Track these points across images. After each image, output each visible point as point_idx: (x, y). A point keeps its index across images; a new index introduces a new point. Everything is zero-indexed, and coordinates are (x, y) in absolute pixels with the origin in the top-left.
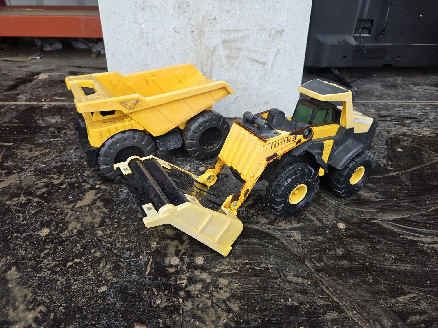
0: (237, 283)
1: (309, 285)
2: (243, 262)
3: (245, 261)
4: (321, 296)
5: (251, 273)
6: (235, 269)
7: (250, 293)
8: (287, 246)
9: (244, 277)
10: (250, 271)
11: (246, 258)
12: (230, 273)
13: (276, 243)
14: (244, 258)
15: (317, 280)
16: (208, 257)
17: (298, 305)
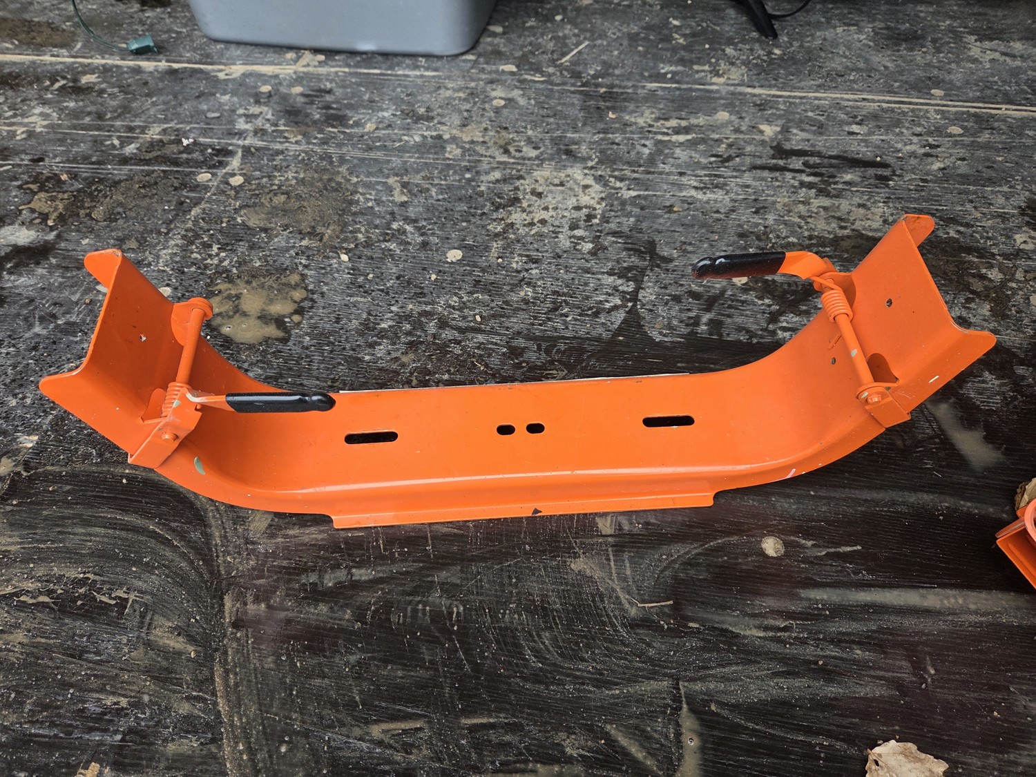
0: (29, 631)
1: (189, 660)
2: (82, 576)
3: (87, 575)
4: (194, 693)
5: (79, 608)
6: (50, 593)
7: (43, 659)
8: (216, 545)
9: (55, 618)
10: (79, 603)
11: (94, 567)
12: (31, 601)
13: (195, 535)
14: (89, 567)
15: (216, 650)
16: (9, 551)
17: (126, 709)
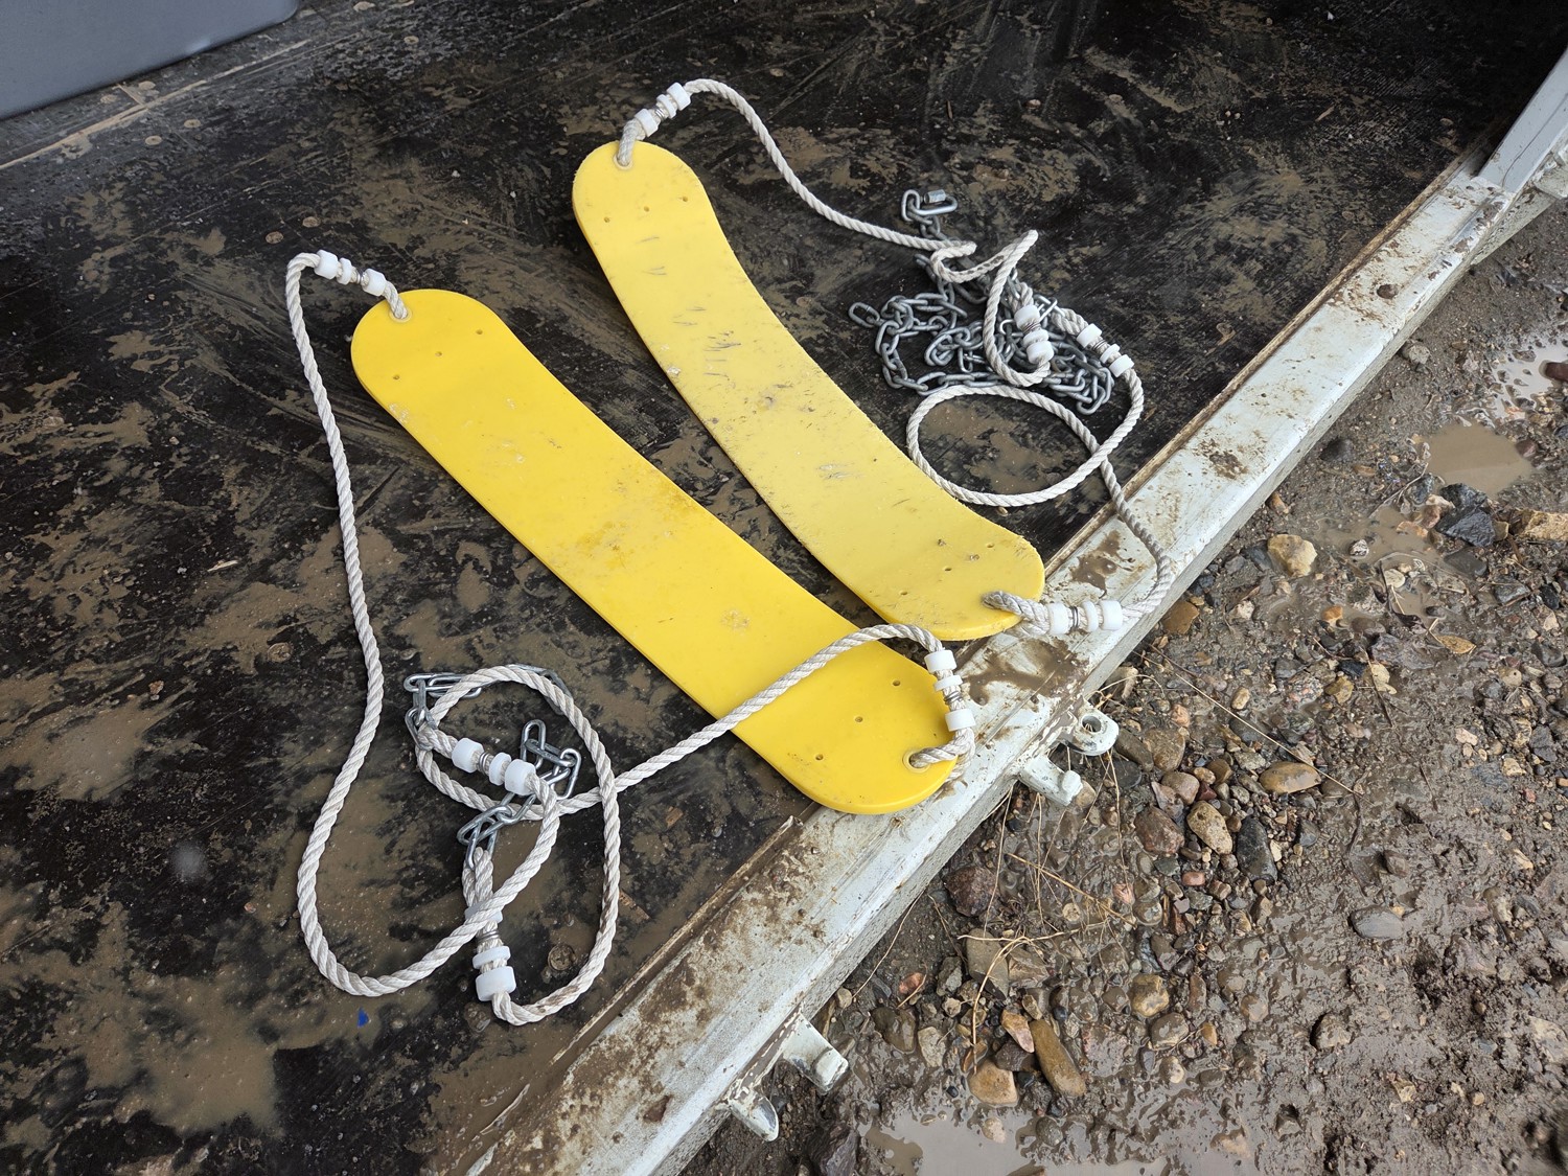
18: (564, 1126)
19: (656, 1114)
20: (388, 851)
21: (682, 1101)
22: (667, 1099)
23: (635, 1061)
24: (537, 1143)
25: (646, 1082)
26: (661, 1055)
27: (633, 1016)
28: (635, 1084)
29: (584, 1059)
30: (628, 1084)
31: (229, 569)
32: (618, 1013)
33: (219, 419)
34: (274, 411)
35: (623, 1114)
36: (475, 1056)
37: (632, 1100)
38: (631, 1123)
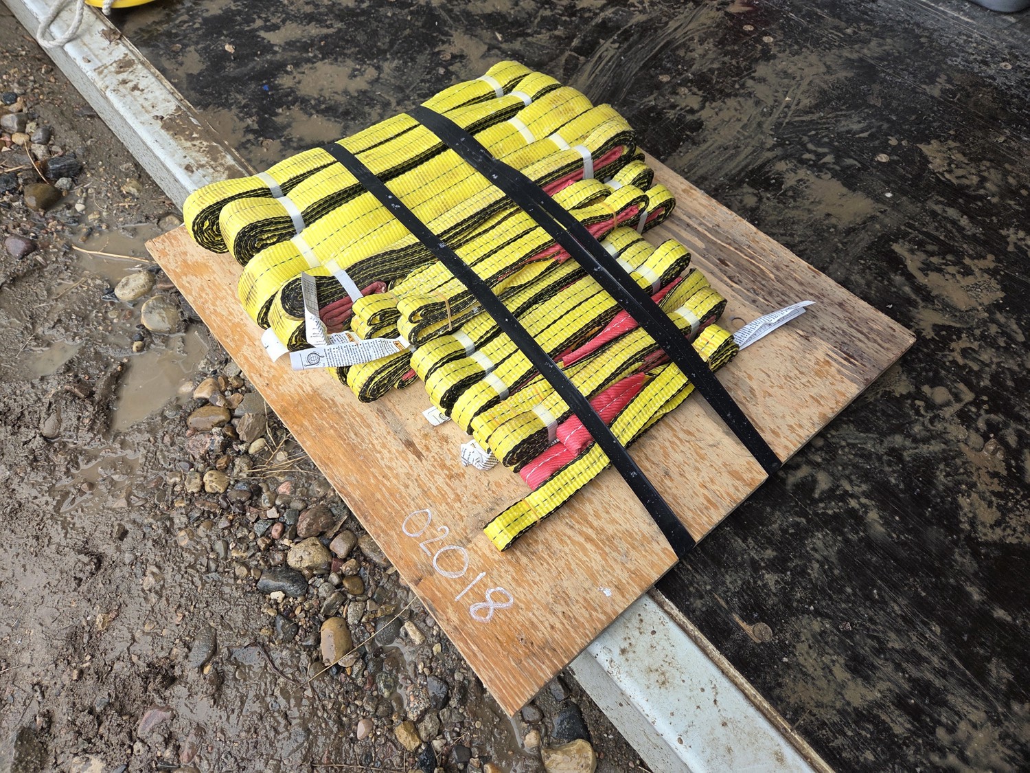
18: (197, 143)
19: (188, 168)
20: (336, 93)
21: (190, 176)
22: (192, 172)
23: (212, 163)
24: (195, 135)
25: (202, 166)
26: (211, 171)
27: (232, 162)
28: (203, 162)
29: (220, 148)
30: (204, 160)
31: (496, 39)
32: (235, 159)
33: (597, 25)
34: (602, 41)
35: (194, 159)
36: (237, 120)
37: (197, 161)
38: (189, 160)
